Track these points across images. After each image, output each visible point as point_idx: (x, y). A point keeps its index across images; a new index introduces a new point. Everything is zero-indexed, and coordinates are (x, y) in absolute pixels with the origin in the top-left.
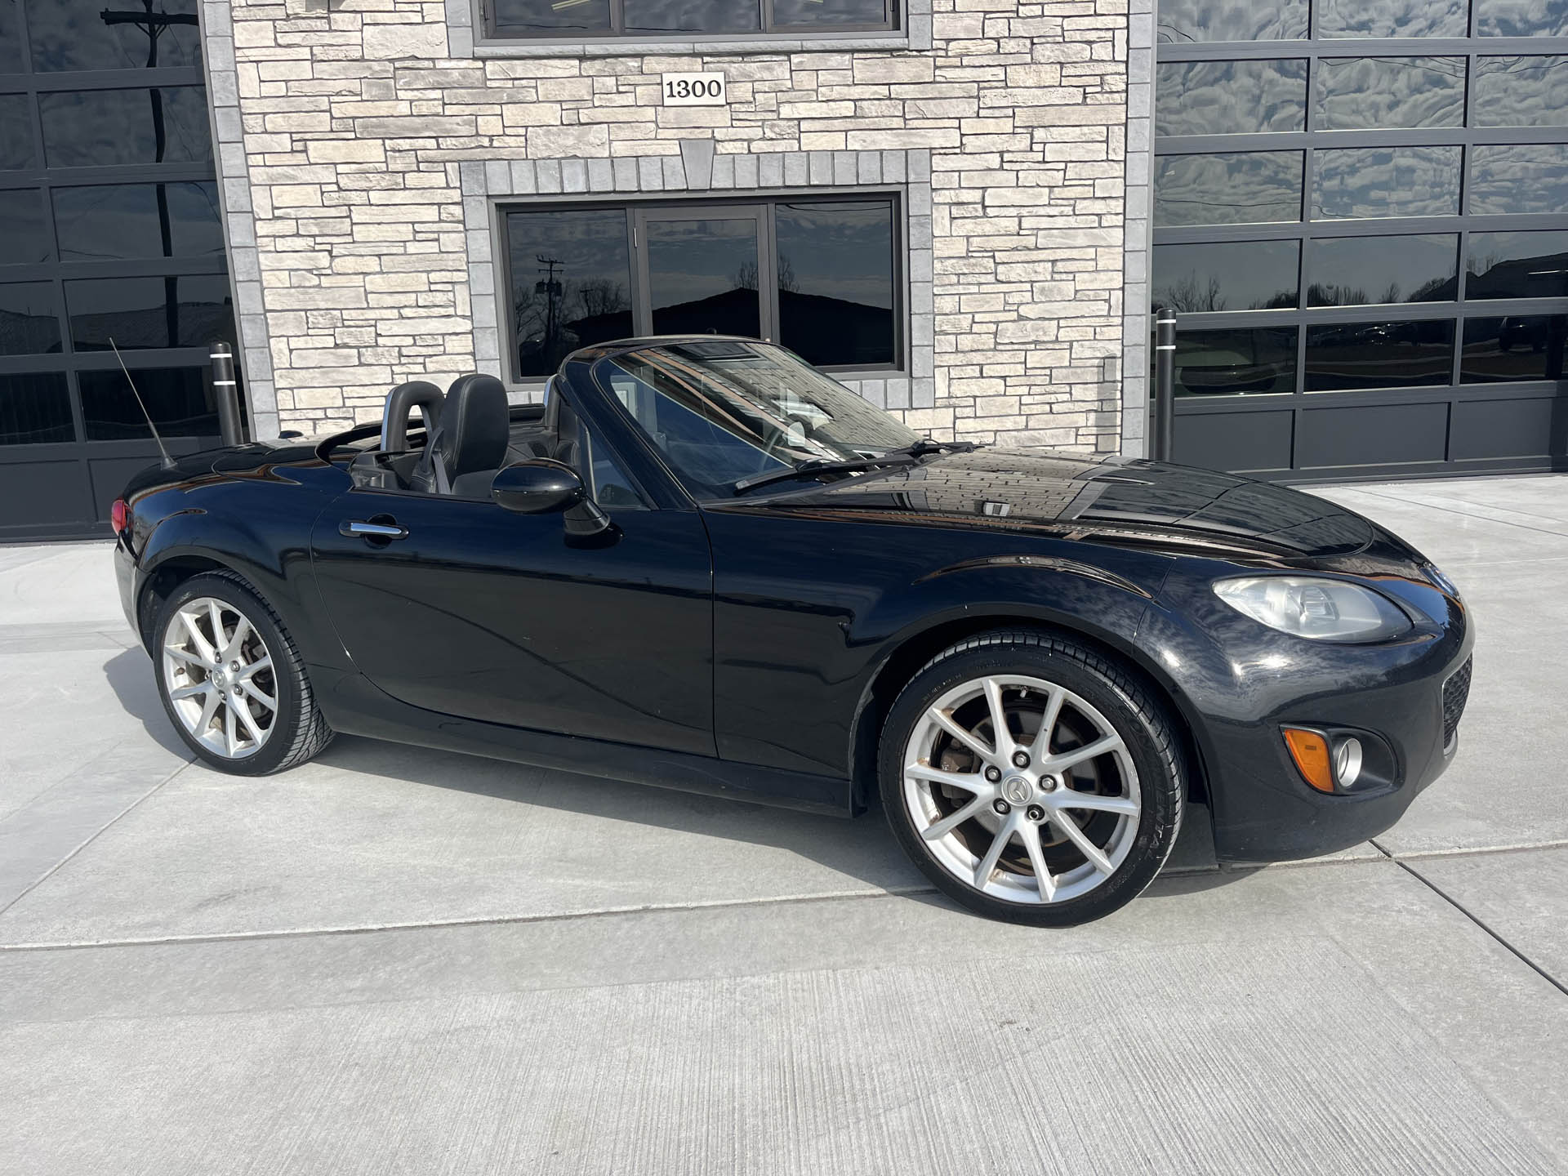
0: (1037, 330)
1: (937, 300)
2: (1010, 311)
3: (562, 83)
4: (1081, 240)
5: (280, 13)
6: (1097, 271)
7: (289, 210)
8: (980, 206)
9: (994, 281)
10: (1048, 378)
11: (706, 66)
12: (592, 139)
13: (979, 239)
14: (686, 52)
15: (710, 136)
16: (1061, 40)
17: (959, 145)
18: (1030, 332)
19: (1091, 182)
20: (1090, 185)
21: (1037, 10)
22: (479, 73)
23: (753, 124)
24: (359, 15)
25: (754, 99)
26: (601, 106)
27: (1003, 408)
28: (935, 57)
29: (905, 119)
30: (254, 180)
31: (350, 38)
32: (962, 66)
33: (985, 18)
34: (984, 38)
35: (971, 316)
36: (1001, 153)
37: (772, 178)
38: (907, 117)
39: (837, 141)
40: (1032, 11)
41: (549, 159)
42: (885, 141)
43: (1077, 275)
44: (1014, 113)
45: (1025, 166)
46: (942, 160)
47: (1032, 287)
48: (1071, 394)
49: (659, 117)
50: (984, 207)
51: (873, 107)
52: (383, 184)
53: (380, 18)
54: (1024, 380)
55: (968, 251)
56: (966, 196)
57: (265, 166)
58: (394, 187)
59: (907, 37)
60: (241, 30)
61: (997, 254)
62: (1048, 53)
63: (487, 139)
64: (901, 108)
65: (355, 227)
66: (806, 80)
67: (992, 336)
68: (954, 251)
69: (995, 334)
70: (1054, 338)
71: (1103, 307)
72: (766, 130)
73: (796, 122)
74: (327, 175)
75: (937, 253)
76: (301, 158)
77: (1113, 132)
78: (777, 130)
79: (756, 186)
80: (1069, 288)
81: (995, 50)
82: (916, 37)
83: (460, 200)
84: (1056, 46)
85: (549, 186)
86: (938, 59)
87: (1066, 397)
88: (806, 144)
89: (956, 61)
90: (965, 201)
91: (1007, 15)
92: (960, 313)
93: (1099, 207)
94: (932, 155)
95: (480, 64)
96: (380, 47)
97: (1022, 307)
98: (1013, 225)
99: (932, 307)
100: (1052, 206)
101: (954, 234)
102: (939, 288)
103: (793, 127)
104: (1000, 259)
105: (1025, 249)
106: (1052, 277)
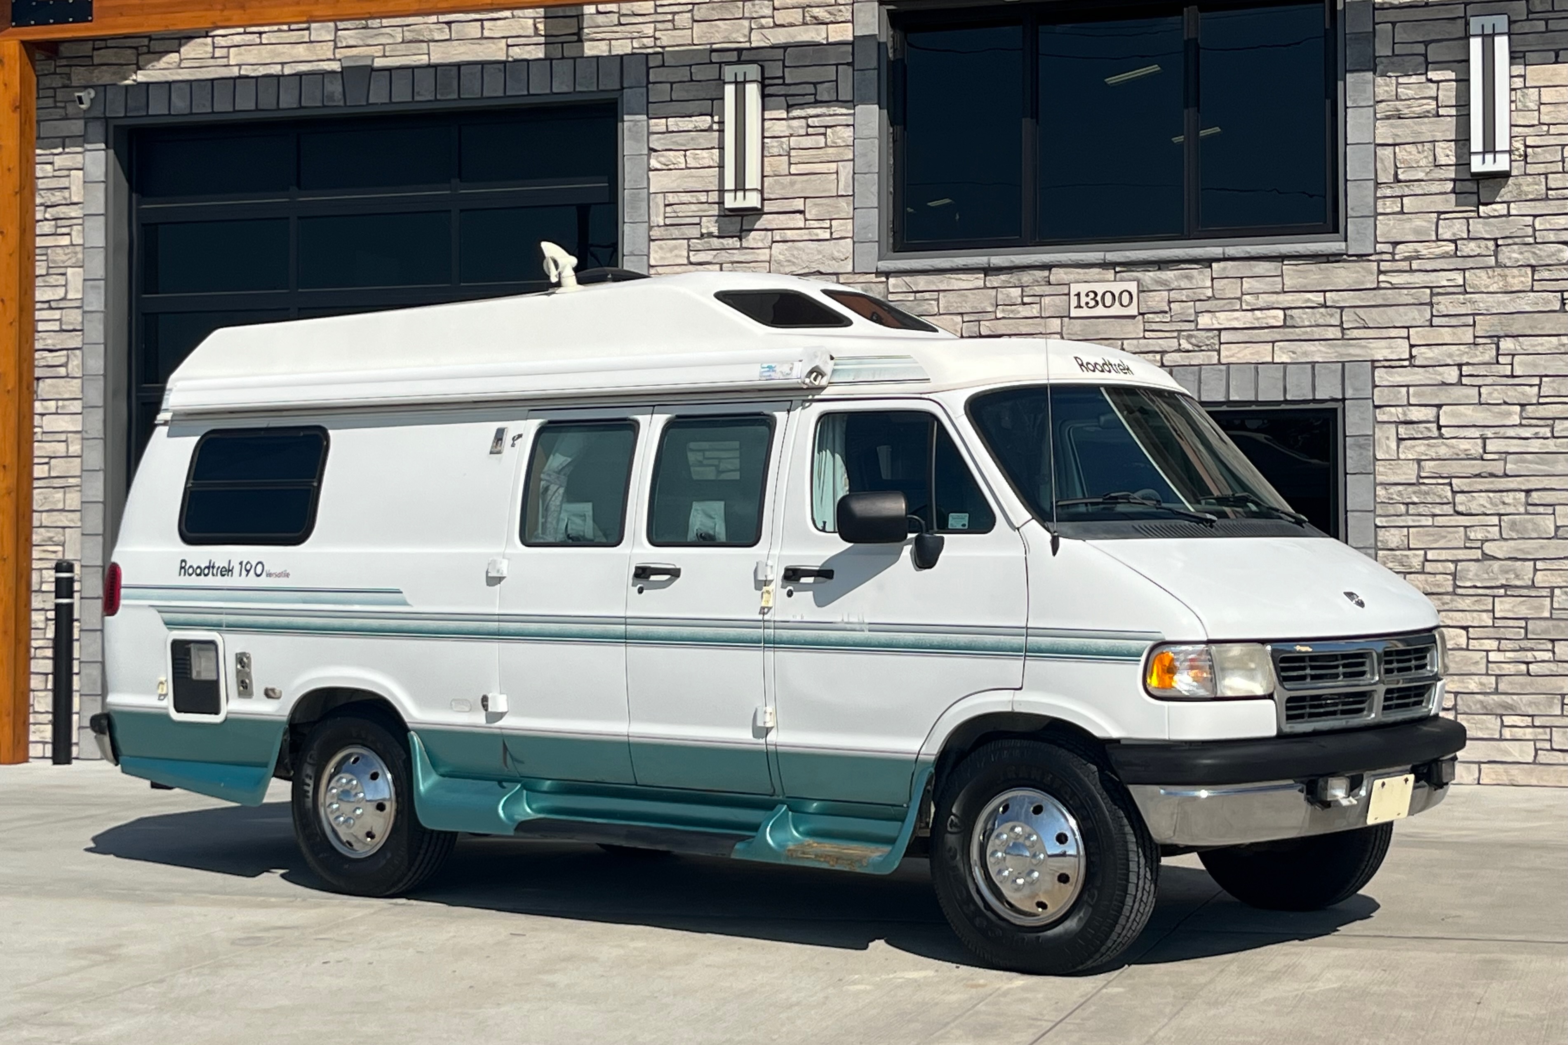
0: (1507, 572)
1: (1381, 532)
2: (1472, 548)
3: (963, 295)
5: (694, 232)
8: (1435, 425)
9: (1452, 512)
10: (1523, 631)
11: (1118, 275)
13: (1432, 463)
14: (1098, 262)
16: (1531, 240)
17: (1407, 356)
18: (1497, 574)
21: (1501, 210)
22: (882, 286)
23: (1168, 335)
24: (770, 233)
25: (1170, 309)
26: (1004, 318)
27: (1465, 664)
28: (1379, 262)
29: (1343, 329)
31: (758, 254)
32: (1411, 271)
33: (1438, 219)
34: (1438, 240)
35: (1422, 553)
38: (1345, 326)
39: (1264, 353)
40: (1495, 210)
42: (1318, 352)
43: (1557, 508)
44: (1474, 322)
45: (1489, 380)
46: (1386, 373)
47: (1499, 520)
48: (1554, 653)
49: (1064, 329)
50: (1439, 428)
51: (1305, 316)
53: (790, 235)
54: (1491, 632)
55: (1419, 477)
56: (1415, 414)
59: (1346, 240)
60: (657, 248)
61: (1454, 481)
62: (1515, 255)
64: (1338, 316)
66: (1231, 289)
67: (1450, 577)
68: (1402, 477)
69: (1454, 575)
70: (1530, 583)
72: (1182, 341)
73: (1216, 332)
75: (1379, 479)
78: (1193, 341)
80: (1548, 525)
81: (1452, 253)
82: (1356, 240)
84: (1525, 248)
86: (1382, 263)
87: (1548, 656)
88: (1227, 357)
89: (1405, 265)
90: (1415, 419)
91: (1465, 215)
92: (1410, 549)
94: (1374, 368)
95: (884, 279)
96: (785, 264)
97: (1487, 544)
98: (1476, 448)
99: (1373, 541)
100: (1525, 426)
101: (1402, 456)
102: (1384, 519)
103: (1212, 338)
104: (1459, 487)
105: (1492, 475)
106: (1526, 509)
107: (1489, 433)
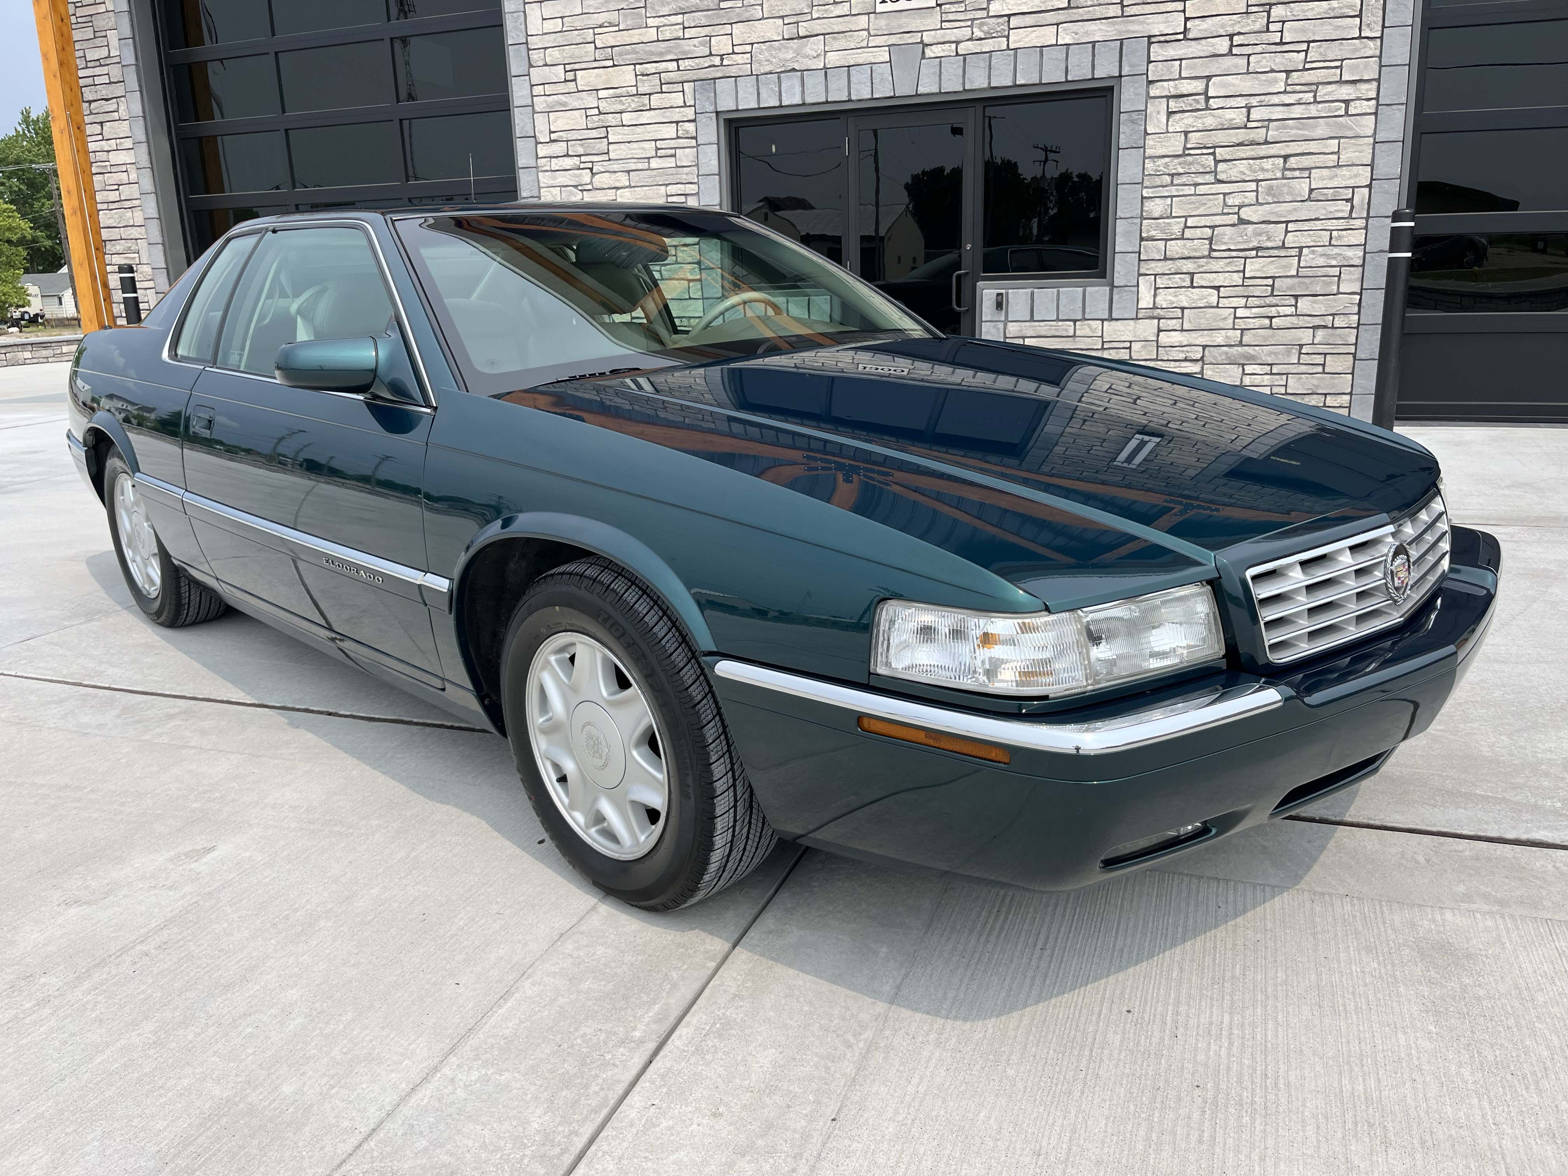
0: (1260, 235)
1: (1147, 203)
2: (1229, 214)
4: (1320, 129)
6: (1338, 166)
7: (561, 134)
8: (1203, 97)
9: (1213, 181)
10: (1269, 288)
12: (808, 51)
13: (1198, 134)
15: (919, 40)
17: (1182, 30)
18: (1251, 237)
19: (1339, 63)
20: (1338, 67)
23: (962, 24)
26: (819, 18)
27: (1214, 321)
29: (1123, 6)
30: (537, 109)
35: (1183, 220)
36: (1231, 36)
37: (978, 81)
38: (1125, 3)
39: (1047, 36)
41: (771, 73)
42: (1099, 32)
43: (1313, 171)
45: (1258, 49)
46: (1161, 48)
47: (1257, 186)
48: (1296, 307)
49: (871, 25)
50: (1208, 98)
52: (633, 105)
54: (1240, 290)
55: (1185, 148)
56: (1186, 87)
57: (545, 95)
58: (642, 108)
61: (1218, 150)
63: (719, 58)
65: (611, 147)
67: (1207, 242)
68: (1172, 149)
69: (1211, 239)
70: (1281, 244)
71: (1345, 208)
72: (974, 30)
73: (1006, 18)
74: (590, 101)
75: (1149, 152)
76: (571, 86)
78: (985, 28)
79: (961, 89)
80: (1303, 187)
83: (693, 117)
85: (770, 101)
87: (1290, 310)
88: (1015, 41)
90: (1185, 92)
92: (1171, 216)
93: (1346, 92)
94: (1150, 44)
97: (1243, 210)
98: (1238, 117)
99: (1139, 211)
100: (1290, 92)
101: (1170, 130)
102: (1150, 190)
103: (1002, 24)
104: (1221, 155)
105: (1253, 143)
106: (1283, 174)
107: (1254, 101)
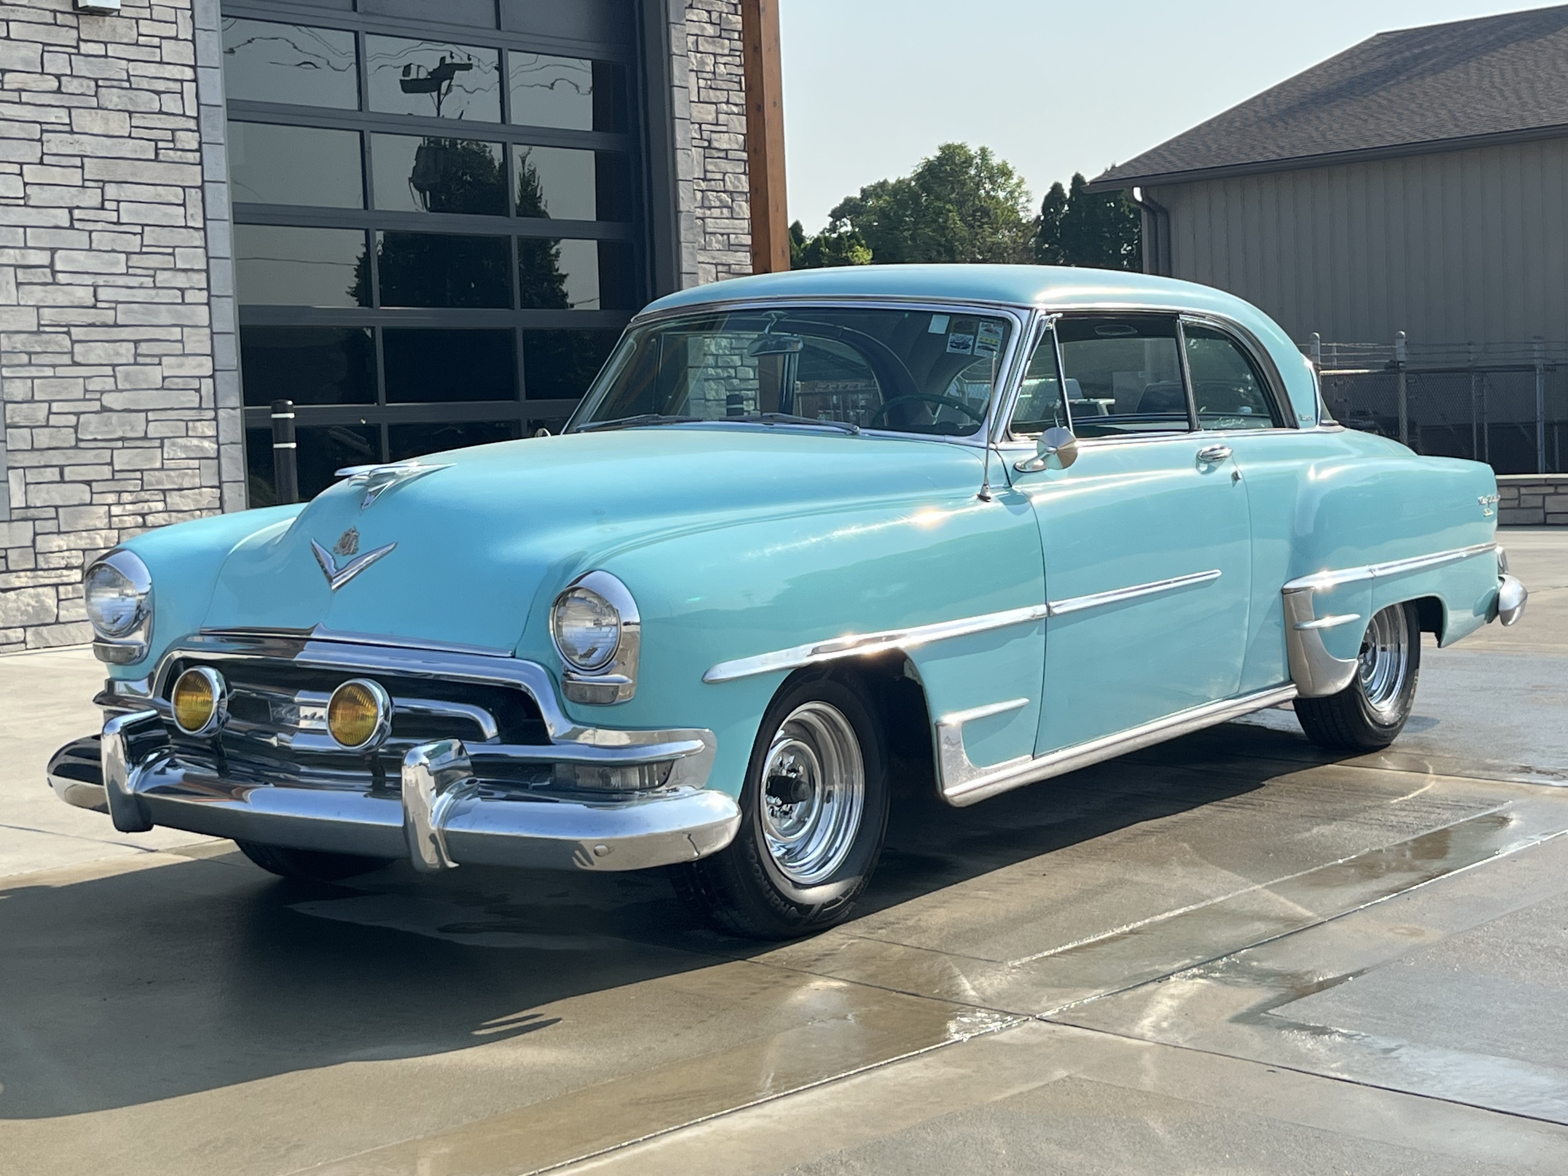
0: (123, 425)
1: (7, 383)
2: (92, 400)
4: (164, 316)
6: (184, 355)
8: (49, 270)
9: (70, 363)
10: (139, 482)
13: (50, 310)
16: (127, 85)
17: (22, 195)
18: (115, 426)
19: (170, 250)
20: (169, 254)
21: (99, 49)
27: (90, 520)
32: (20, 103)
33: (43, 51)
34: (42, 73)
35: (46, 405)
36: (71, 210)
40: (95, 49)
43: (164, 359)
44: (83, 164)
45: (99, 226)
47: (114, 370)
48: (166, 502)
50: (54, 273)
54: (111, 485)
55: (39, 325)
56: (33, 257)
61: (73, 330)
62: (114, 99)
67: (72, 430)
68: (24, 324)
69: (76, 428)
70: (143, 435)
71: (194, 398)
75: (4, 326)
77: (190, 196)
80: (155, 374)
81: (57, 89)
84: (124, 92)
87: (160, 506)
89: (14, 97)
90: (32, 263)
91: (67, 50)
92: (34, 401)
93: (181, 280)
97: (104, 395)
98: (87, 296)
100: (131, 275)
101: (21, 302)
102: (9, 369)
104: (77, 336)
105: (103, 325)
106: (135, 359)
107: (100, 280)
